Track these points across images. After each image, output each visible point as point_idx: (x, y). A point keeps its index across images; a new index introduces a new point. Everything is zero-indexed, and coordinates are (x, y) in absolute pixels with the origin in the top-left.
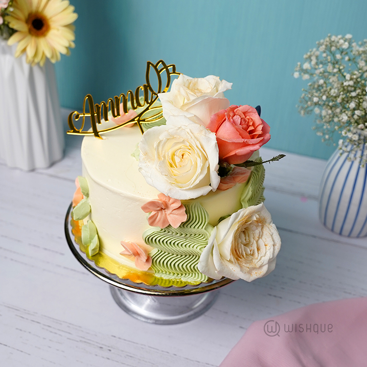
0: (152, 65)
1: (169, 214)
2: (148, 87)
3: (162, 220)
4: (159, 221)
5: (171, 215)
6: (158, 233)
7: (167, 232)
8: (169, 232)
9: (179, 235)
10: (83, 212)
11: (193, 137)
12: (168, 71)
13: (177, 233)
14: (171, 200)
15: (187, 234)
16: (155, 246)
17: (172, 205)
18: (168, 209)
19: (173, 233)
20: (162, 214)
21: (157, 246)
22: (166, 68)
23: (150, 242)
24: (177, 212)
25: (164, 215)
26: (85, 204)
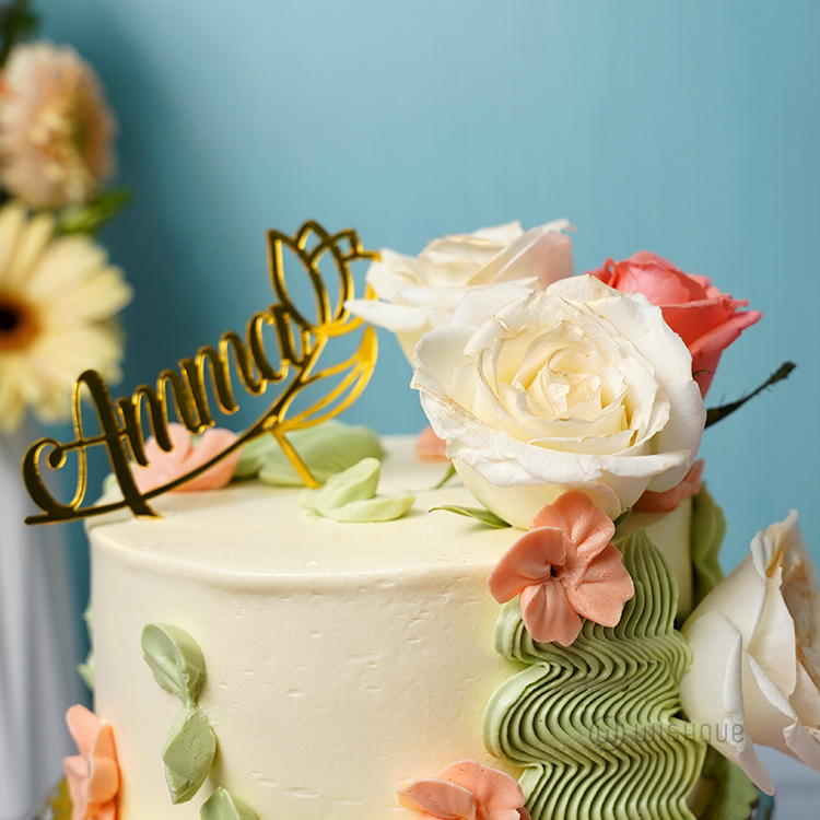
0: (285, 239)
1: (578, 586)
2: (284, 310)
3: (561, 612)
4: (554, 618)
5: (585, 586)
6: (542, 684)
7: (568, 674)
8: (576, 670)
9: (605, 675)
10: (197, 757)
11: (585, 310)
12: (336, 252)
13: (602, 668)
14: (577, 530)
15: (628, 666)
16: (532, 751)
17: (583, 548)
18: (570, 565)
19: (589, 669)
20: (556, 593)
21: (542, 746)
22: (328, 241)
23: (514, 743)
24: (600, 571)
25: (561, 595)
26: (194, 727)
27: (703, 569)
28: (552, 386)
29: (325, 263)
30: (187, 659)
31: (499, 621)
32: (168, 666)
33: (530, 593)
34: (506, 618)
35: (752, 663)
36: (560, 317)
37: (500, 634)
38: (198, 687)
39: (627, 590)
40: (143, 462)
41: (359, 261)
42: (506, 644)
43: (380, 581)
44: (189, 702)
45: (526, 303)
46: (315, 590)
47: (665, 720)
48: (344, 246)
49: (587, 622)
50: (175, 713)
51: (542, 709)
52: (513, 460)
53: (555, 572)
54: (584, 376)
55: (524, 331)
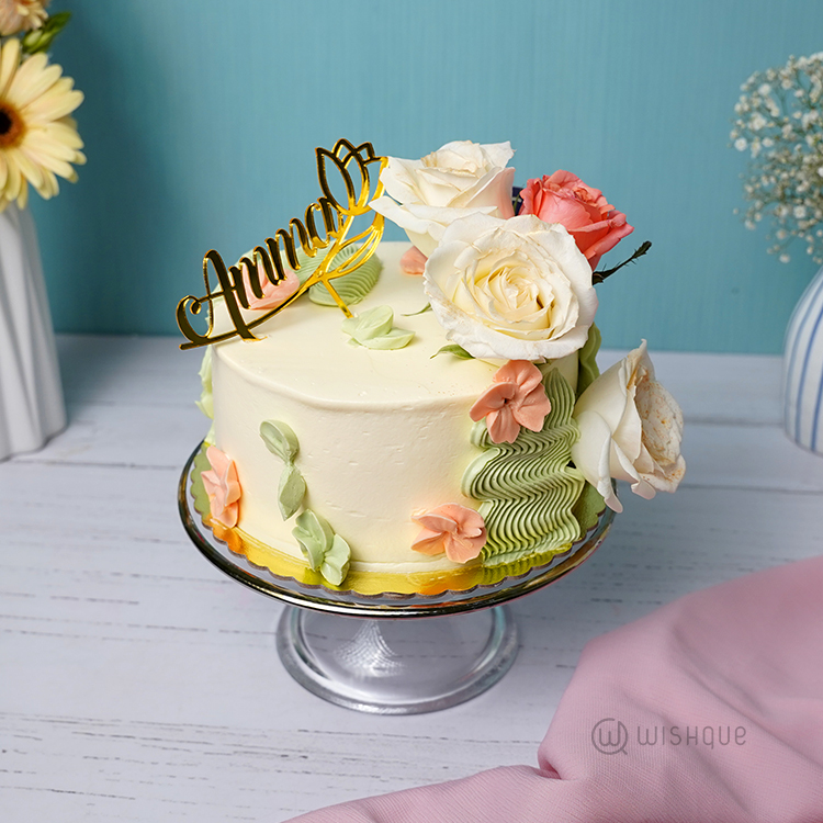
0: (328, 153)
1: (520, 409)
2: (327, 200)
3: (509, 424)
4: (505, 428)
5: (523, 408)
6: (495, 460)
7: (510, 453)
8: (515, 451)
9: (531, 451)
10: (296, 496)
11: (529, 241)
12: (359, 158)
13: (529, 447)
14: (520, 377)
15: (544, 444)
16: (489, 495)
17: (523, 387)
18: (515, 398)
19: (522, 449)
20: (507, 415)
21: (494, 492)
22: (354, 152)
23: (478, 491)
24: (532, 399)
25: (510, 414)
26: (294, 478)
27: (585, 364)
28: (508, 290)
29: (352, 165)
30: (290, 443)
31: (473, 428)
32: (277, 444)
33: (492, 417)
34: (477, 429)
35: (616, 447)
36: (513, 244)
37: (473, 436)
38: (295, 456)
39: (547, 408)
40: (246, 305)
41: (374, 163)
42: (477, 440)
43: (405, 407)
44: (289, 463)
45: (493, 236)
46: (367, 411)
47: (562, 470)
48: (364, 154)
49: (522, 427)
50: (282, 470)
51: (496, 473)
52: (487, 344)
53: (506, 401)
54: (527, 282)
55: (491, 253)
